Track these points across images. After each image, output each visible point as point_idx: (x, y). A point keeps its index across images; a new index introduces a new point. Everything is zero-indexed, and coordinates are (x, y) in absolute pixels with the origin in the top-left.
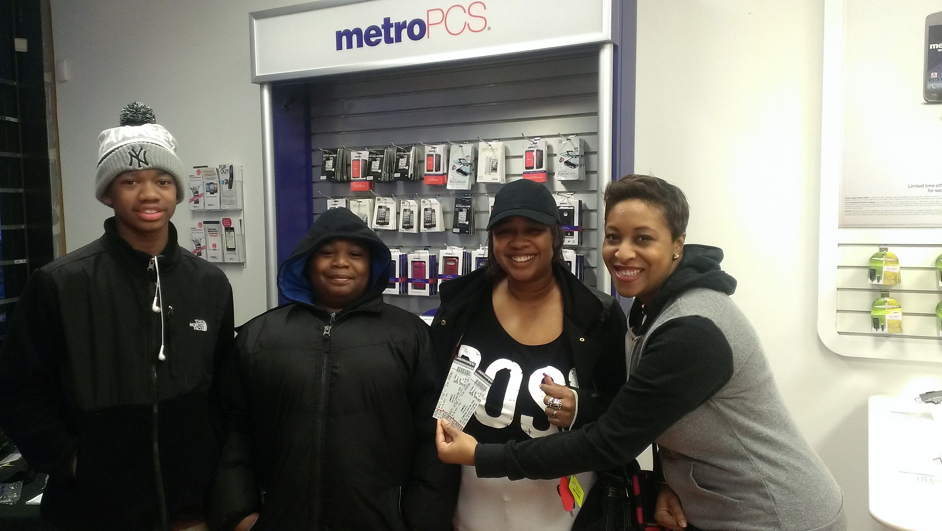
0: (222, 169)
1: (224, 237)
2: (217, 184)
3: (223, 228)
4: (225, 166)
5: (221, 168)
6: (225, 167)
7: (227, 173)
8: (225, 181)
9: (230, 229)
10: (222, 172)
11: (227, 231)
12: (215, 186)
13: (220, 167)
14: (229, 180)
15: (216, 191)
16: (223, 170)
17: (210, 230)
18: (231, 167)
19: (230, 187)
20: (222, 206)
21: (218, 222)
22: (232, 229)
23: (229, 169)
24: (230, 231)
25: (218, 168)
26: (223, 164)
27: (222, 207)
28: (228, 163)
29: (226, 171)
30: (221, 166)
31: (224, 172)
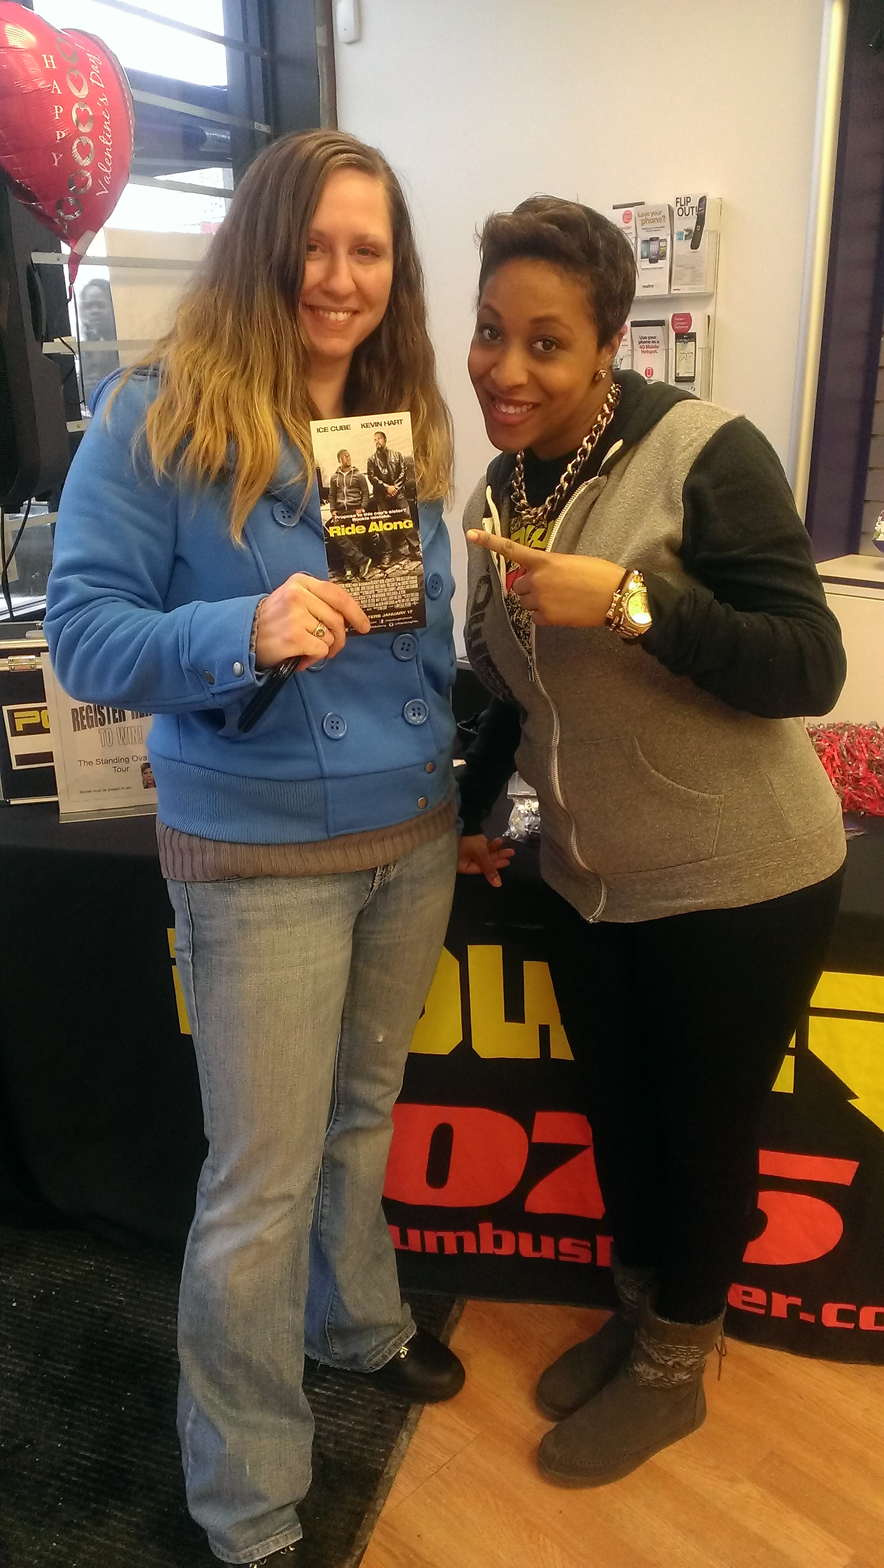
0: (681, 205)
1: (672, 354)
2: (665, 240)
3: (672, 335)
4: (688, 200)
5: (679, 204)
6: (688, 202)
7: (692, 214)
8: (685, 233)
9: (685, 336)
10: (680, 214)
11: (679, 342)
12: (661, 245)
13: (677, 202)
14: (693, 230)
15: (662, 256)
16: (683, 207)
17: (643, 340)
18: (703, 200)
19: (695, 246)
20: (672, 288)
21: (661, 323)
22: (692, 337)
23: (697, 206)
24: (686, 340)
25: (673, 205)
26: (683, 194)
27: (674, 290)
28: (695, 192)
29: (691, 209)
30: (679, 200)
31: (684, 211)
